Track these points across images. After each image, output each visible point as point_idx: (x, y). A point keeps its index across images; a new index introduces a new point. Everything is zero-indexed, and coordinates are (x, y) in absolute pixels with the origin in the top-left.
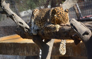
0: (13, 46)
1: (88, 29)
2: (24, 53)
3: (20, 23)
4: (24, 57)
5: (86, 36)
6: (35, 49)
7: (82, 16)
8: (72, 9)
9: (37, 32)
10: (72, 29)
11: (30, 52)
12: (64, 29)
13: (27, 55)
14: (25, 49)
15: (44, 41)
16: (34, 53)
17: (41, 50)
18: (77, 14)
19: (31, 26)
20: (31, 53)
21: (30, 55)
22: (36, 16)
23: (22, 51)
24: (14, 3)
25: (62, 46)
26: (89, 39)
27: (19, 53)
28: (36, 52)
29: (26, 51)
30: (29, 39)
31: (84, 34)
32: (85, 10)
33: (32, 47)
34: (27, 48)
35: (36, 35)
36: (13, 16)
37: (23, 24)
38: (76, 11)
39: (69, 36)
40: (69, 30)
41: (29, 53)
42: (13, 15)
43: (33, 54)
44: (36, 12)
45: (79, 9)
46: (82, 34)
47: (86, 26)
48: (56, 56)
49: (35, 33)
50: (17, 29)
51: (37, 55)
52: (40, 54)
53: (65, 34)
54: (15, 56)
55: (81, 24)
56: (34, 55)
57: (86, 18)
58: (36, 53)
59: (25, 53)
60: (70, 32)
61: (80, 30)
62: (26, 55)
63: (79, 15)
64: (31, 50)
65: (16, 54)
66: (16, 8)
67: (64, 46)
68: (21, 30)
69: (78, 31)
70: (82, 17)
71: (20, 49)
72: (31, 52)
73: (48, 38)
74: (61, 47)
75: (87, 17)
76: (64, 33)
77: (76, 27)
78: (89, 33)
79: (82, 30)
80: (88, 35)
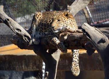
0: (7, 59)
1: (105, 36)
2: (22, 67)
3: (18, 29)
4: (22, 73)
5: (102, 44)
6: (36, 63)
7: (93, 21)
8: (81, 13)
9: (39, 40)
10: (84, 36)
11: (29, 66)
12: (74, 37)
13: (26, 70)
14: (24, 63)
15: (47, 51)
16: (35, 67)
17: (44, 63)
18: (87, 19)
19: (32, 34)
20: (31, 68)
21: (29, 70)
22: (39, 21)
23: (19, 66)
24: (8, 7)
25: (75, 65)
26: (105, 48)
27: (15, 68)
28: (37, 66)
29: (25, 65)
30: (29, 50)
31: (99, 42)
32: (97, 13)
33: (32, 60)
34: (25, 62)
35: (38, 44)
36: (8, 22)
37: (20, 31)
38: (86, 15)
39: (80, 45)
40: (81, 38)
41: (29, 68)
42: (8, 20)
43: (33, 69)
44: (39, 16)
45: (89, 12)
46: (96, 42)
47: (102, 32)
48: (62, 71)
49: (36, 42)
50: (14, 37)
51: (38, 70)
52: (43, 69)
53: (76, 42)
54: (11, 71)
55: (96, 29)
56: (35, 70)
57: (98, 23)
58: (37, 68)
59: (24, 68)
60: (82, 40)
61: (94, 36)
62: (24, 70)
63: (90, 20)
64: (31, 64)
65: (12, 69)
66: (10, 12)
67: (77, 64)
68: (18, 39)
69: (92, 38)
70: (93, 23)
71: (17, 63)
72: (31, 66)
73: (53, 48)
74: (74, 67)
75: (100, 22)
76: (74, 41)
77: (89, 33)
78: (106, 41)
79: (96, 37)
80: (105, 44)
